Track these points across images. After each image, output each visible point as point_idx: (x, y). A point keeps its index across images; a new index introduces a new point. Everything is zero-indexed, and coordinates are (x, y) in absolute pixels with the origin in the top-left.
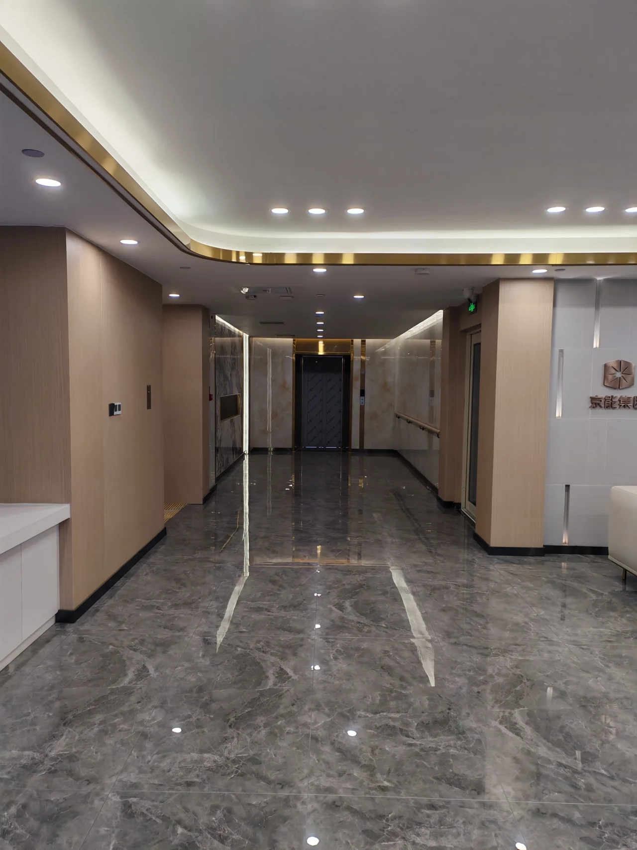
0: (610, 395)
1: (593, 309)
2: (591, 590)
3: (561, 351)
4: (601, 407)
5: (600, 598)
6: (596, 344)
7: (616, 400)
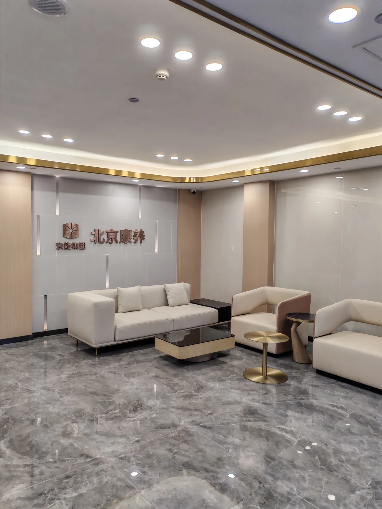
0: (67, 242)
1: (55, 193)
2: (58, 354)
3: (38, 217)
4: (62, 249)
5: (63, 358)
6: (58, 213)
7: (70, 244)
